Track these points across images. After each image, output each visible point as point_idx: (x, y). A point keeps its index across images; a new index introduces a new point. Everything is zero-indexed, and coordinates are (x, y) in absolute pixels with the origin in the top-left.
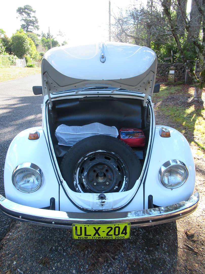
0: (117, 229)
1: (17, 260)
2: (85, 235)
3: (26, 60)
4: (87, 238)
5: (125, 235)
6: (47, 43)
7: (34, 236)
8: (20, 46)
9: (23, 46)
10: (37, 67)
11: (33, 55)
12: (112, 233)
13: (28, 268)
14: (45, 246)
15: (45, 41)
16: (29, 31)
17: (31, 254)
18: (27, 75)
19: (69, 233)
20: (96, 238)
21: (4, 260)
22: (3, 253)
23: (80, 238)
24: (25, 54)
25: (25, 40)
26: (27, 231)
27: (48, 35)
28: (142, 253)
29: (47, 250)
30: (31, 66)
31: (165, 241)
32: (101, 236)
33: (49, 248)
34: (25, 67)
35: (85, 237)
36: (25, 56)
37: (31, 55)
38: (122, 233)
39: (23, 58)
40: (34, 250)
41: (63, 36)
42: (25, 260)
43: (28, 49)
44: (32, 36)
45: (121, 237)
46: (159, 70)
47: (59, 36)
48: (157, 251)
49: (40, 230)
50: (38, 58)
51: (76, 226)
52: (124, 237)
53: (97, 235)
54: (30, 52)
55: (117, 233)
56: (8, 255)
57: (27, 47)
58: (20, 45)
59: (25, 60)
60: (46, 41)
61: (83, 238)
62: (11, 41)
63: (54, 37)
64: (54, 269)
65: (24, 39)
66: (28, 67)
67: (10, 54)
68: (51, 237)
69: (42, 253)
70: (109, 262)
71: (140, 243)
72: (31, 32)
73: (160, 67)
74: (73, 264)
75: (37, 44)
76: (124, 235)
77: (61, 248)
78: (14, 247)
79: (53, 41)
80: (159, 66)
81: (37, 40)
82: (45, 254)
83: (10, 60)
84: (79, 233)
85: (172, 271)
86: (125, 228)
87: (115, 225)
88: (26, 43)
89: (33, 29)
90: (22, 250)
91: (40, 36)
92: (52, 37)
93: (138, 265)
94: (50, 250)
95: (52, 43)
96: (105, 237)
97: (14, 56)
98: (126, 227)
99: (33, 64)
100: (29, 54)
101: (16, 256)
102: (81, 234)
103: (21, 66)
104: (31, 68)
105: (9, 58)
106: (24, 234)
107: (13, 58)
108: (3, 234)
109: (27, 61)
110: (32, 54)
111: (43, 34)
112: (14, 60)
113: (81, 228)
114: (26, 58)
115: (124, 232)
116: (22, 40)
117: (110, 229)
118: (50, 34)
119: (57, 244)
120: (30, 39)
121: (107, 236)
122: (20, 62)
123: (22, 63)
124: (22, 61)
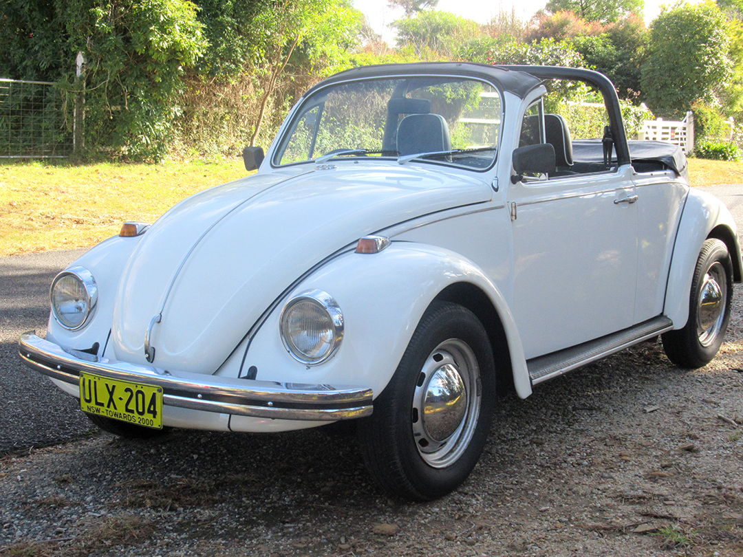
2: (97, 403)
3: (695, 122)
5: (155, 417)
9: (694, 62)
24: (702, 95)
25: (710, 32)
35: (97, 406)
36: (697, 105)
37: (730, 103)
38: (149, 411)
39: (684, 116)
43: (718, 73)
51: (84, 376)
52: (152, 421)
53: (112, 407)
54: (727, 86)
55: (140, 409)
57: (715, 63)
58: (686, 55)
59: (692, 126)
62: (650, 41)
66: (699, 155)
76: (151, 416)
84: (87, 396)
86: (153, 400)
87: (136, 386)
97: (637, 104)
98: (154, 396)
99: (726, 144)
102: (90, 401)
104: (714, 161)
109: (699, 129)
113: (90, 381)
114: (696, 116)
115: (152, 408)
116: (696, 32)
117: (130, 394)
121: (127, 413)
122: (663, 133)
123: (672, 136)
124: (676, 131)
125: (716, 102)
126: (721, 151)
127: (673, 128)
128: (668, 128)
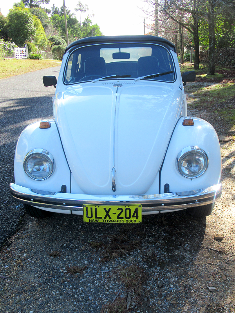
0: (128, 211)
1: (27, 253)
2: (96, 217)
3: (28, 48)
4: (98, 221)
5: (137, 218)
6: (60, 22)
7: (44, 236)
8: (21, 28)
9: (24, 28)
10: (45, 58)
11: (40, 40)
12: (123, 215)
13: (39, 259)
14: (56, 243)
15: (57, 20)
16: (33, 6)
17: (41, 249)
18: (31, 70)
19: (82, 234)
20: (107, 221)
21: (13, 253)
22: (12, 248)
23: (91, 221)
24: (28, 39)
26: (36, 232)
27: (62, 10)
28: (160, 251)
29: (58, 247)
30: (36, 58)
31: (189, 243)
32: (112, 219)
33: (60, 245)
34: (28, 59)
35: (96, 219)
36: (28, 43)
37: (36, 41)
38: (133, 216)
39: (25, 46)
40: (45, 247)
41: (85, 11)
42: (35, 253)
43: (33, 32)
44: (37, 12)
45: (132, 221)
46: (231, 59)
47: (79, 11)
48: (178, 250)
49: (50, 231)
50: (46, 45)
51: (87, 206)
52: (135, 221)
53: (108, 218)
54: (35, 36)
55: (128, 216)
56: (18, 249)
57: (31, 29)
58: (21, 26)
59: (27, 49)
60: (59, 19)
61: (94, 221)
62: (8, 21)
63: (71, 13)
64: (65, 260)
65: (27, 18)
66: (31, 58)
67: (6, 40)
68: (62, 237)
69: (52, 249)
70: (124, 256)
71: (160, 243)
72: (37, 6)
73: (232, 55)
74: (84, 257)
75: (46, 25)
76: (135, 218)
77: (73, 246)
78: (23, 244)
79: (70, 19)
80: (231, 53)
81: (46, 18)
82: (56, 249)
83: (6, 49)
84: (90, 215)
85: (190, 265)
86: (136, 211)
87: (125, 207)
88: (29, 23)
89: (40, 2)
90: (32, 246)
91: (49, 12)
92: (68, 13)
93: (155, 260)
94: (61, 247)
95: (68, 21)
96: (116, 220)
97: (12, 43)
98: (137, 209)
99: (38, 54)
100: (33, 39)
101: (26, 250)
102: (92, 217)
103: (21, 58)
104: (36, 60)
105: (4, 45)
106: (33, 235)
107: (10, 46)
108: (11, 233)
109: (30, 50)
110: (38, 40)
111: (55, 8)
112: (12, 49)
113: (91, 209)
114: (28, 46)
115: (135, 215)
116: (24, 19)
117: (120, 211)
118: (66, 9)
119: (68, 242)
120: (34, 17)
121: (118, 219)
122: (20, 52)
123: (23, 53)
124: (23, 51)
125: (33, 41)
126: (37, 57)
127: (23, 50)
128: (21, 50)
